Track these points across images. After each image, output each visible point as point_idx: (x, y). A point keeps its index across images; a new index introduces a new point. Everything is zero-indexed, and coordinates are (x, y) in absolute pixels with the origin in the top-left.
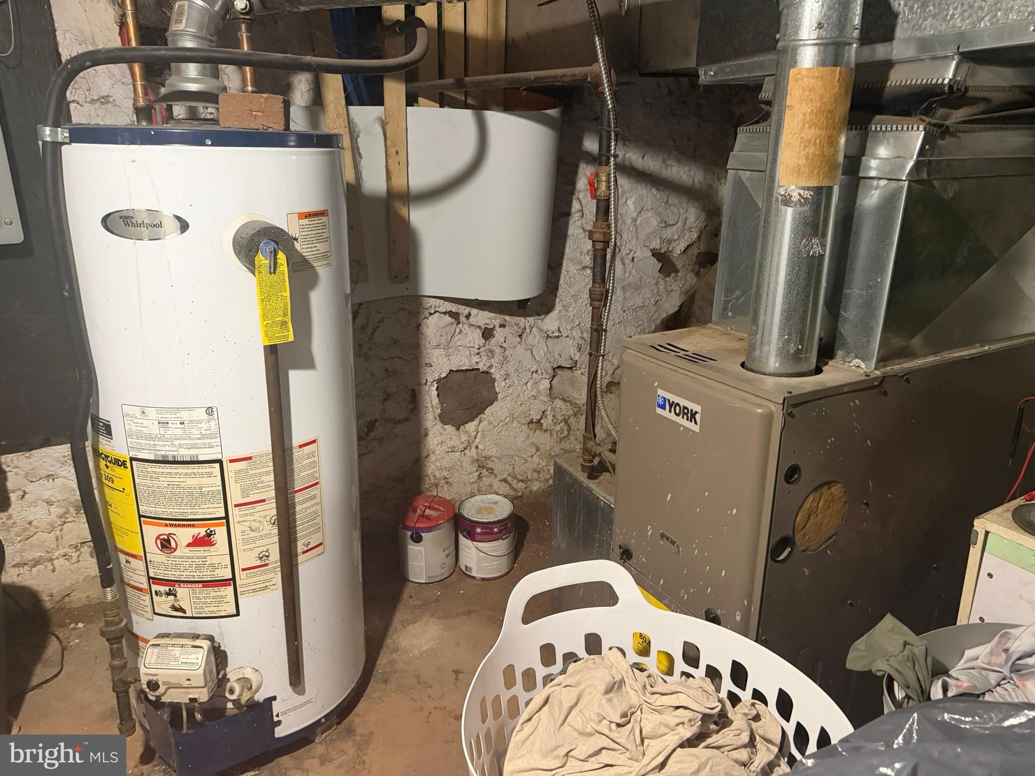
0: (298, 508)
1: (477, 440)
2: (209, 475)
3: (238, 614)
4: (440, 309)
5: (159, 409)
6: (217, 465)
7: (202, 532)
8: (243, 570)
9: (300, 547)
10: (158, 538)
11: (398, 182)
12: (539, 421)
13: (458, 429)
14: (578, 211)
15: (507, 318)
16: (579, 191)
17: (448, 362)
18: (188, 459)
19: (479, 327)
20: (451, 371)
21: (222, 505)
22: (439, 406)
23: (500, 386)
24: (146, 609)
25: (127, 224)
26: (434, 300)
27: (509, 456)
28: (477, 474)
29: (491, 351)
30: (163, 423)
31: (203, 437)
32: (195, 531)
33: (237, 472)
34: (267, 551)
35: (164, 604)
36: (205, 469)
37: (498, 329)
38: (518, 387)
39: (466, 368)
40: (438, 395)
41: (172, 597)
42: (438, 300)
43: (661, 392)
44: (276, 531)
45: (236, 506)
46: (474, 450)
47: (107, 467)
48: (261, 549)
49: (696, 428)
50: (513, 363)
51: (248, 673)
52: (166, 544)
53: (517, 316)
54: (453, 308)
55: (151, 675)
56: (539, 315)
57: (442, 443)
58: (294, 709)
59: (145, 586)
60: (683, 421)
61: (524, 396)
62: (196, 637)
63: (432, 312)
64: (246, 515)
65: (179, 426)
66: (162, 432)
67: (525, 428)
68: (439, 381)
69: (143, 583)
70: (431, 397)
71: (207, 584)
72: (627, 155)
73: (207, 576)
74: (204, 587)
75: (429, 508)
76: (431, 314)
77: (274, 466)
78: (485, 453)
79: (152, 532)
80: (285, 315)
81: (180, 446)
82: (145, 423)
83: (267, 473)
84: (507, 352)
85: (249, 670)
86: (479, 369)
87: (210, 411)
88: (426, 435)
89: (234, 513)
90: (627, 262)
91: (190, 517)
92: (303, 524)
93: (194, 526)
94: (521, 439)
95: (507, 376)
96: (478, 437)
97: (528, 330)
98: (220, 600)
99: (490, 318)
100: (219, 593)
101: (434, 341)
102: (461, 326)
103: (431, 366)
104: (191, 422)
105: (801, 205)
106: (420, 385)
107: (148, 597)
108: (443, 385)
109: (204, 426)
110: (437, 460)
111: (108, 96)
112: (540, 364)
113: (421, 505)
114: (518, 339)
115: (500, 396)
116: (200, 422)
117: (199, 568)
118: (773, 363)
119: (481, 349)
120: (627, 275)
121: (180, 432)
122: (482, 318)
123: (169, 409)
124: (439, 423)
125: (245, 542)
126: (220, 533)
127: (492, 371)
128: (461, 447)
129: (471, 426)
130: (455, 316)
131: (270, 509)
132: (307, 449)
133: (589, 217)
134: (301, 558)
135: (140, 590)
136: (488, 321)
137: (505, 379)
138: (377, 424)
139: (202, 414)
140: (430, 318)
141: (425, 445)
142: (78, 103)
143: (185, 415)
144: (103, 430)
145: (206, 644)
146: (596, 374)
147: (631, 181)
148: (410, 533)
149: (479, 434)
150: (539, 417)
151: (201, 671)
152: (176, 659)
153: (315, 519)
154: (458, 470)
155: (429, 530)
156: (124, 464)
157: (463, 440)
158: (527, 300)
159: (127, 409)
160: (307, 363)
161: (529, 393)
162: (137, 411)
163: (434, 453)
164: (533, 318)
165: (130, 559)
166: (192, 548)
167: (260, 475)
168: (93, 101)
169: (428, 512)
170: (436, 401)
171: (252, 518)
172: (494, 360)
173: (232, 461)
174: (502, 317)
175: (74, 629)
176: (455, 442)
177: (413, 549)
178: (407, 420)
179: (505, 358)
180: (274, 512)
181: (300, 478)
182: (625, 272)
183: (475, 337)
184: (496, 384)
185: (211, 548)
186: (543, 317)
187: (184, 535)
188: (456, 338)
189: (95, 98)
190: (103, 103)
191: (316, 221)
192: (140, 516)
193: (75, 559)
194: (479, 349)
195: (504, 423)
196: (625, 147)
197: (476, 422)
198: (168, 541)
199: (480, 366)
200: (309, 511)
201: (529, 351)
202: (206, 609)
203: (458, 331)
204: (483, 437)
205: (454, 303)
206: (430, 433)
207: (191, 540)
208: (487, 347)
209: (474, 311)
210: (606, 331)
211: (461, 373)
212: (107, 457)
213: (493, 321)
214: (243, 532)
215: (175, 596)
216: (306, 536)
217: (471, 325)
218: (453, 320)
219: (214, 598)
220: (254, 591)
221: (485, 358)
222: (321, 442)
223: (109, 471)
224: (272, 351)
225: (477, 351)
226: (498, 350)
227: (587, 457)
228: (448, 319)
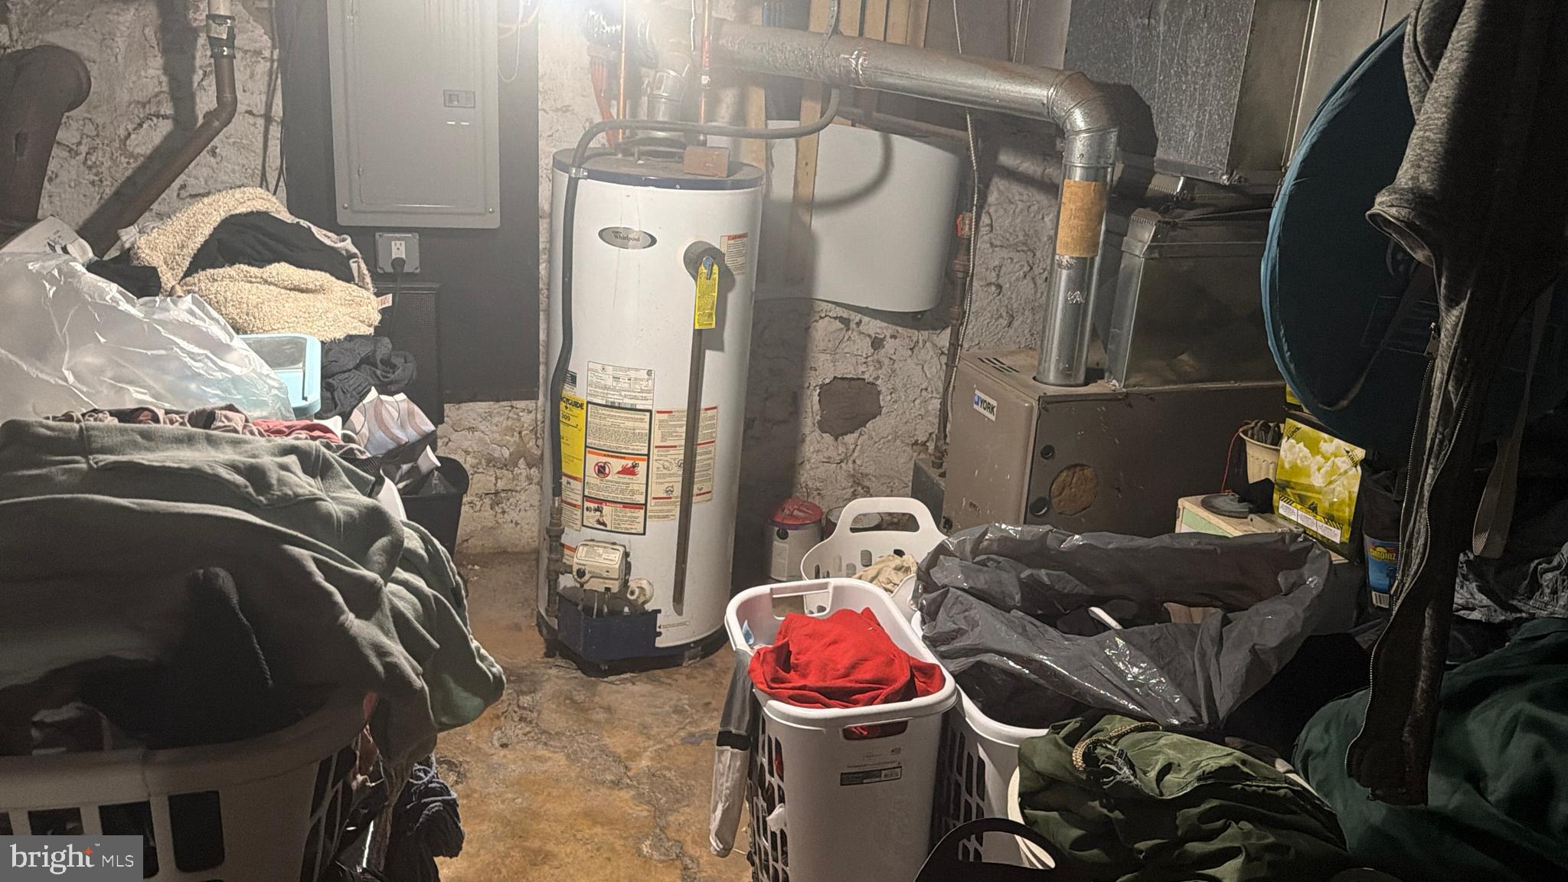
0: (698, 458)
1: (856, 454)
2: (642, 420)
3: (644, 534)
4: (831, 314)
5: (615, 368)
6: (648, 414)
7: (630, 463)
8: (654, 498)
9: (695, 491)
10: (597, 464)
11: (805, 191)
12: (924, 444)
13: (836, 439)
14: (988, 225)
15: (900, 329)
16: (990, 205)
17: (833, 368)
18: (629, 407)
19: (869, 336)
20: (835, 377)
21: (647, 445)
22: (819, 412)
23: (884, 400)
24: (577, 522)
25: (616, 237)
26: (826, 304)
27: (889, 477)
28: (852, 490)
29: (879, 362)
30: (616, 379)
31: (642, 391)
32: (624, 462)
33: (660, 421)
34: (672, 487)
35: (591, 518)
36: (638, 415)
37: (888, 339)
38: (905, 404)
39: (851, 376)
40: (820, 401)
41: (598, 513)
42: (830, 305)
43: (977, 392)
44: (681, 473)
45: (657, 447)
46: (850, 465)
47: (567, 408)
48: (667, 485)
49: (993, 418)
50: (901, 377)
51: (644, 584)
52: (601, 470)
53: (911, 328)
54: (845, 314)
55: (581, 564)
56: (936, 330)
57: (818, 451)
58: (673, 626)
59: (579, 503)
60: (986, 413)
61: (910, 414)
62: (614, 544)
63: (823, 315)
64: (662, 456)
65: (627, 381)
66: (614, 384)
67: (908, 449)
68: (822, 386)
69: (577, 499)
70: (812, 402)
71: (626, 505)
72: (1046, 171)
73: (627, 498)
74: (624, 507)
75: (798, 510)
76: (821, 318)
77: (687, 421)
78: (863, 470)
79: (593, 460)
80: (712, 309)
81: (625, 396)
82: (604, 376)
83: (681, 426)
84: (896, 365)
85: (645, 582)
86: (864, 379)
87: (649, 373)
88: (803, 441)
89: (654, 452)
90: (1039, 282)
91: (623, 451)
92: (700, 471)
93: (624, 458)
94: (903, 461)
95: (893, 391)
96: (856, 451)
97: (921, 344)
98: (633, 520)
99: (881, 328)
100: (634, 515)
101: (822, 345)
102: (850, 332)
103: (816, 370)
104: (636, 379)
105: (1069, 269)
106: (802, 387)
107: (579, 513)
108: (826, 390)
109: (644, 383)
110: (812, 468)
111: (569, 106)
112: (932, 382)
113: (789, 507)
114: (910, 352)
115: (884, 411)
116: (642, 380)
117: (622, 491)
118: (1052, 377)
119: (869, 359)
120: (1039, 295)
121: (627, 385)
122: (873, 326)
123: (621, 368)
124: (817, 429)
125: (659, 476)
126: (642, 466)
127: (879, 382)
128: (838, 459)
129: (850, 438)
130: (846, 322)
131: (681, 455)
132: (710, 413)
133: (999, 232)
134: (695, 499)
135: (575, 506)
136: (879, 331)
137: (891, 393)
138: (756, 423)
139: (643, 374)
140: (820, 321)
141: (801, 451)
142: (545, 111)
143: (632, 374)
144: (569, 379)
145: (621, 549)
146: (950, 382)
147: (1050, 197)
148: (777, 529)
149: (858, 448)
150: (925, 439)
151: (617, 566)
152: (600, 556)
153: (708, 470)
154: (831, 482)
155: (796, 527)
156: (581, 406)
157: (840, 452)
158: (922, 313)
159: (591, 365)
160: (720, 347)
161: (915, 412)
162: (599, 367)
163: (809, 461)
164: (927, 332)
165: (571, 481)
166: (622, 476)
167: (675, 426)
168: (557, 110)
169: (796, 512)
170: (817, 407)
171: (666, 458)
172: (880, 371)
173: (659, 412)
174: (894, 327)
175: (471, 569)
176: (832, 453)
177: (778, 544)
178: (784, 422)
179: (893, 371)
180: (682, 457)
181: (702, 435)
182: (1036, 292)
183: (864, 346)
184: (881, 398)
185: (634, 477)
186: (938, 332)
187: (616, 465)
188: (844, 345)
189: (559, 107)
190: (564, 112)
191: (739, 241)
192: (586, 447)
193: (478, 507)
194: (867, 358)
195: (885, 440)
196: (1046, 163)
197: (856, 434)
198: (604, 468)
199: (866, 376)
200: (705, 462)
201: (920, 367)
202: (623, 526)
203: (846, 338)
204: (862, 452)
205: (846, 308)
206: (808, 439)
207: (620, 469)
208: (875, 357)
209: (866, 319)
210: (962, 346)
211: (846, 382)
212: (568, 400)
213: (885, 331)
214: (658, 468)
215: (601, 512)
216: (701, 481)
217: (861, 333)
218: (843, 326)
219: (630, 517)
220: (659, 517)
221: (872, 368)
222: (721, 409)
223: (568, 411)
224: (698, 334)
225: (864, 360)
226: (886, 361)
227: (938, 455)
228: (838, 324)
